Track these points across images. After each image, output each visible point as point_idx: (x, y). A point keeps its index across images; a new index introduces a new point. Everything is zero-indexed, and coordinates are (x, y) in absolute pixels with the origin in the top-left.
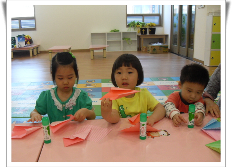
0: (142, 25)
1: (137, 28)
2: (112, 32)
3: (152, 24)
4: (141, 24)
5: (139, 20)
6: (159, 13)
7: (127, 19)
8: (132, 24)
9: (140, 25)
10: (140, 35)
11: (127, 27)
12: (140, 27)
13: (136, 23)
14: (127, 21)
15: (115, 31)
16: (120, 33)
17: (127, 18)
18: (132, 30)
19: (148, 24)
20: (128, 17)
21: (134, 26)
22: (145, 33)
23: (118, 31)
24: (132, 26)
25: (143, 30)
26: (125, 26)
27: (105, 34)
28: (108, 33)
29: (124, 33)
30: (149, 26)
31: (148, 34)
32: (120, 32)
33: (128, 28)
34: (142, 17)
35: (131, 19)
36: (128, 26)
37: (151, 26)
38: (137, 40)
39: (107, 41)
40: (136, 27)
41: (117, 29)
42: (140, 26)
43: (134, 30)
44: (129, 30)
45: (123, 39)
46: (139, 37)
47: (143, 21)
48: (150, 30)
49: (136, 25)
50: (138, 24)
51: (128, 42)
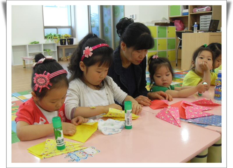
0: (58, 36)
2: (33, 44)
3: (67, 35)
4: (58, 35)
5: (53, 32)
6: (70, 25)
7: (44, 31)
8: (50, 35)
9: (57, 36)
10: (59, 45)
11: (45, 39)
12: (57, 38)
13: (53, 35)
14: (44, 33)
15: (35, 43)
16: (41, 45)
17: (44, 30)
18: (49, 41)
19: (64, 35)
20: (45, 29)
21: (51, 38)
22: (65, 44)
23: (39, 42)
24: (49, 38)
25: (63, 41)
26: (43, 37)
27: (25, 46)
28: (29, 45)
29: (44, 45)
30: (65, 37)
31: (67, 44)
33: (46, 40)
34: (56, 29)
35: (48, 31)
36: (46, 37)
38: (56, 50)
39: (29, 53)
40: (54, 38)
41: (37, 41)
42: (57, 37)
43: (51, 41)
44: (47, 41)
45: (44, 51)
46: (58, 47)
47: (57, 33)
48: (69, 41)
49: (53, 37)
50: (55, 35)
51: (49, 53)
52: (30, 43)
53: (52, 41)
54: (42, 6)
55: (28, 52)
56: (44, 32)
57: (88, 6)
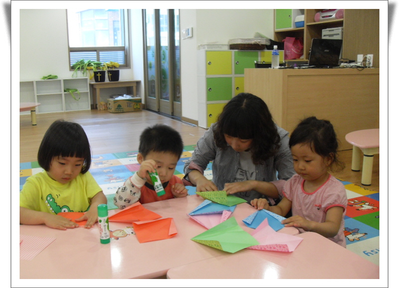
0: (96, 66)
1: (88, 71)
2: (46, 80)
3: (113, 64)
4: (94, 64)
5: (91, 57)
6: (124, 46)
7: (69, 56)
8: (79, 64)
9: (92, 65)
10: (94, 82)
11: (70, 70)
12: (92, 69)
13: (85, 63)
14: (70, 60)
15: (50, 77)
16: (60, 81)
17: (69, 54)
18: (79, 75)
19: (107, 64)
20: (71, 53)
21: (83, 68)
22: (103, 79)
23: (56, 77)
24: (79, 68)
25: (99, 75)
26: (68, 68)
27: (32, 83)
28: (37, 82)
29: (65, 81)
30: (108, 67)
31: (107, 80)
32: (59, 79)
33: (72, 72)
34: (95, 52)
35: (76, 57)
36: (72, 68)
37: (111, 67)
38: (89, 91)
39: (38, 96)
40: (87, 69)
41: (53, 74)
42: (92, 67)
43: (82, 75)
44: (75, 75)
45: (65, 91)
46: (92, 86)
47: (98, 59)
48: (110, 75)
49: (86, 67)
50: (90, 64)
51: (73, 96)
52: (42, 77)
53: (85, 74)
54: (66, 10)
55: (36, 95)
56: (69, 58)
57: (143, 10)
